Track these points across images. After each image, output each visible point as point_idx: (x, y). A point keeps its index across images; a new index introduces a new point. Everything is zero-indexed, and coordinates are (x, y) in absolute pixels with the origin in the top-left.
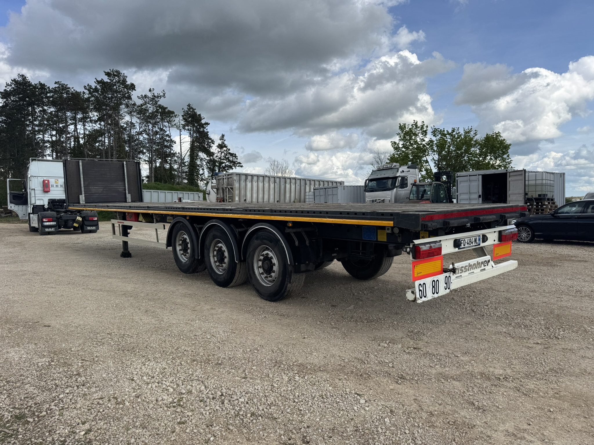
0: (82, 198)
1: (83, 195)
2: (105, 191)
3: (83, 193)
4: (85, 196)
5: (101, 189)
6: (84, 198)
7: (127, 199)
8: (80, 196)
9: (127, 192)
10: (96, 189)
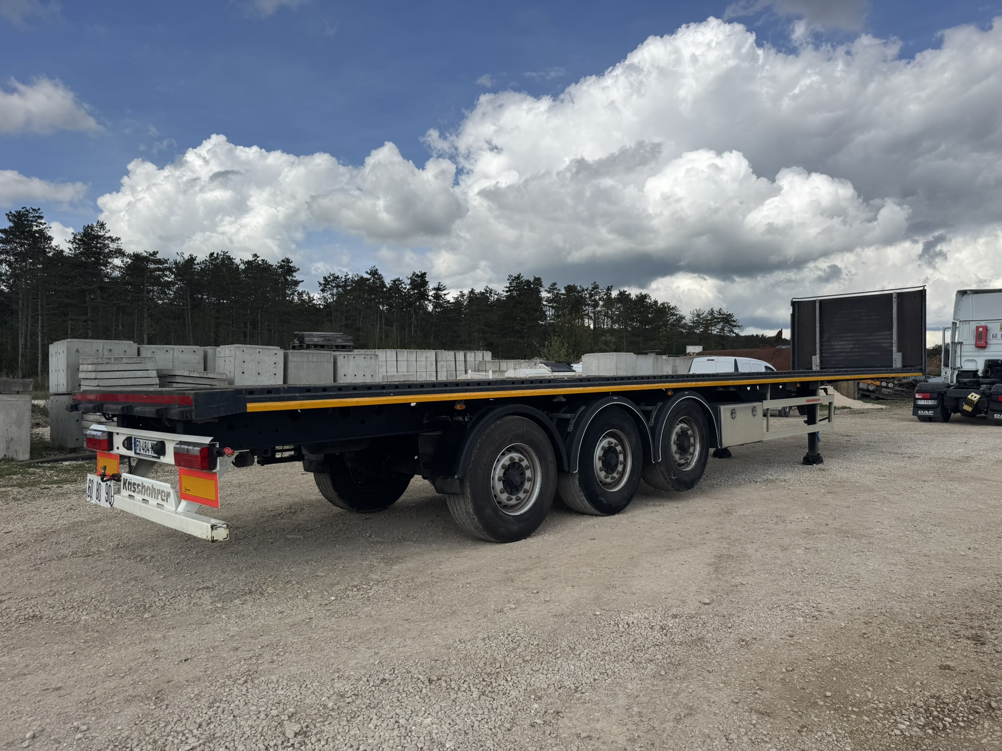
0: (816, 360)
1: (818, 356)
2: (858, 348)
3: (818, 352)
4: (821, 357)
5: (850, 345)
6: (818, 360)
7: (894, 363)
8: (814, 357)
9: (895, 349)
10: (841, 345)
